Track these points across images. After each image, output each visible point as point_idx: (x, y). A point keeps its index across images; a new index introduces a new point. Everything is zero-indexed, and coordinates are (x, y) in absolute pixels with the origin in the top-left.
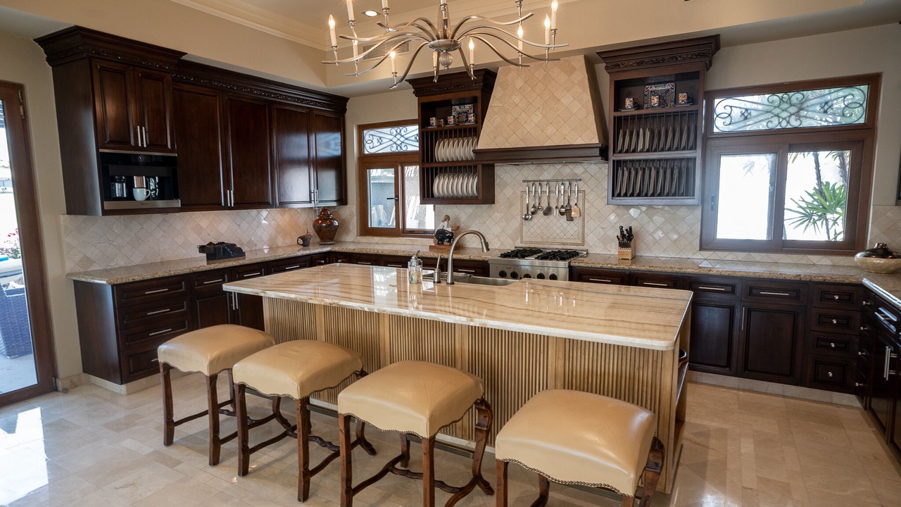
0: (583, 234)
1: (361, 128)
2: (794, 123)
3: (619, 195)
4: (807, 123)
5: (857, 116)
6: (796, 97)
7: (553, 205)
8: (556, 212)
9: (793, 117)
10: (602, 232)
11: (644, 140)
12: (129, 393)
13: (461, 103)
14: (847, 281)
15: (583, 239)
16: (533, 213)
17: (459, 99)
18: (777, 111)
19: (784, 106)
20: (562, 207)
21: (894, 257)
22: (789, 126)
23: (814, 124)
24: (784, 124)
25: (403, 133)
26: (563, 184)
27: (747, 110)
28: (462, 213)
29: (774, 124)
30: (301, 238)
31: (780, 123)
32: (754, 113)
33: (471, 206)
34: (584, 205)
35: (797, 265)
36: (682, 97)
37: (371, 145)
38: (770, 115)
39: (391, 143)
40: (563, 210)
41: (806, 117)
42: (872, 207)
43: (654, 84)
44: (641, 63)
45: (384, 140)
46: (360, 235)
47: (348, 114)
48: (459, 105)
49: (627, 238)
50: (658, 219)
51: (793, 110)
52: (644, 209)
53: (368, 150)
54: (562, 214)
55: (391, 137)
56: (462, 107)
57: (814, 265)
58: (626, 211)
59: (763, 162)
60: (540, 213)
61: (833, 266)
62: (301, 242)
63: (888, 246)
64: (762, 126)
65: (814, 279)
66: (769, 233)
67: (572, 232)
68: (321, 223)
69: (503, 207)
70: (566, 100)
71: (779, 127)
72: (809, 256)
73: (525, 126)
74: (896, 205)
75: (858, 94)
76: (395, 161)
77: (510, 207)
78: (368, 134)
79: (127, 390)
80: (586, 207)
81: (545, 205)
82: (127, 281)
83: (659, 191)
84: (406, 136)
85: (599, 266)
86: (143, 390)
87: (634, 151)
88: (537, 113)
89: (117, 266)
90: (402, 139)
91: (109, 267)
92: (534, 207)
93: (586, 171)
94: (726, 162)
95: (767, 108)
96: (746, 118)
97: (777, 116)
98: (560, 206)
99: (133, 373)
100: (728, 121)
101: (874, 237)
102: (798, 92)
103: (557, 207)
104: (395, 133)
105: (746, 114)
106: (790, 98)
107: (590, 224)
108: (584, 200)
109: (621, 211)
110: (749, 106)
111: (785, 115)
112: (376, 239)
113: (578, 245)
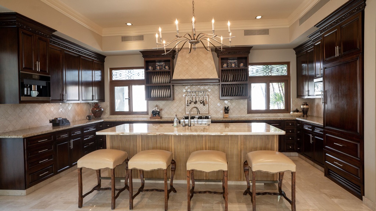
0: (209, 110)
1: (111, 69)
2: (270, 74)
3: (224, 96)
4: (273, 75)
5: (285, 73)
6: (270, 67)
7: (197, 100)
8: (199, 103)
9: (270, 72)
10: (215, 109)
11: (231, 78)
12: (28, 194)
13: (160, 62)
14: (293, 119)
15: (209, 112)
16: (190, 103)
17: (159, 60)
18: (265, 70)
19: (267, 69)
20: (201, 101)
21: (300, 112)
22: (269, 75)
23: (275, 75)
24: (267, 74)
25: (132, 72)
26: (201, 92)
27: (257, 70)
28: (161, 104)
29: (265, 74)
30: (88, 116)
31: (266, 74)
32: (259, 71)
33: (164, 101)
34: (208, 100)
35: (275, 116)
36: (242, 65)
37: (116, 77)
38: (263, 71)
39: (126, 76)
40: (201, 102)
41: (273, 73)
42: (291, 99)
43: (231, 60)
44: (230, 53)
45: (122, 75)
46: (111, 115)
47: (105, 63)
48: (159, 62)
49: (226, 110)
50: (234, 104)
51: (269, 70)
52: (229, 101)
53: (114, 78)
54: (201, 103)
55: (126, 74)
56: (160, 63)
57: (279, 116)
58: (223, 102)
59: (263, 85)
60: (193, 103)
61: (284, 116)
62: (88, 118)
63: (298, 109)
64: (262, 75)
65: (285, 119)
66: (266, 107)
67: (204, 110)
68: (96, 110)
69: (177, 101)
70: (206, 63)
71: (266, 75)
72: (278, 114)
73: (191, 71)
74: (297, 98)
75: (285, 68)
76: (129, 83)
77: (181, 101)
78: (114, 72)
79: (26, 192)
80: (209, 101)
81: (194, 100)
82: (32, 136)
83: (234, 95)
84: (133, 74)
85: (221, 120)
86: (33, 192)
87: (228, 81)
88: (195, 67)
89: (9, 131)
90: (131, 75)
91: (5, 131)
92: (190, 101)
93: (209, 88)
94: (253, 85)
95: (262, 69)
96: (257, 72)
97: (265, 72)
98: (200, 100)
99: (31, 183)
100: (252, 73)
101: (292, 107)
102: (270, 65)
103: (199, 101)
104: (128, 72)
105: (257, 71)
106: (268, 67)
107: (211, 107)
108: (208, 98)
109: (222, 101)
110: (258, 69)
111: (267, 72)
112: (120, 116)
113: (207, 114)
